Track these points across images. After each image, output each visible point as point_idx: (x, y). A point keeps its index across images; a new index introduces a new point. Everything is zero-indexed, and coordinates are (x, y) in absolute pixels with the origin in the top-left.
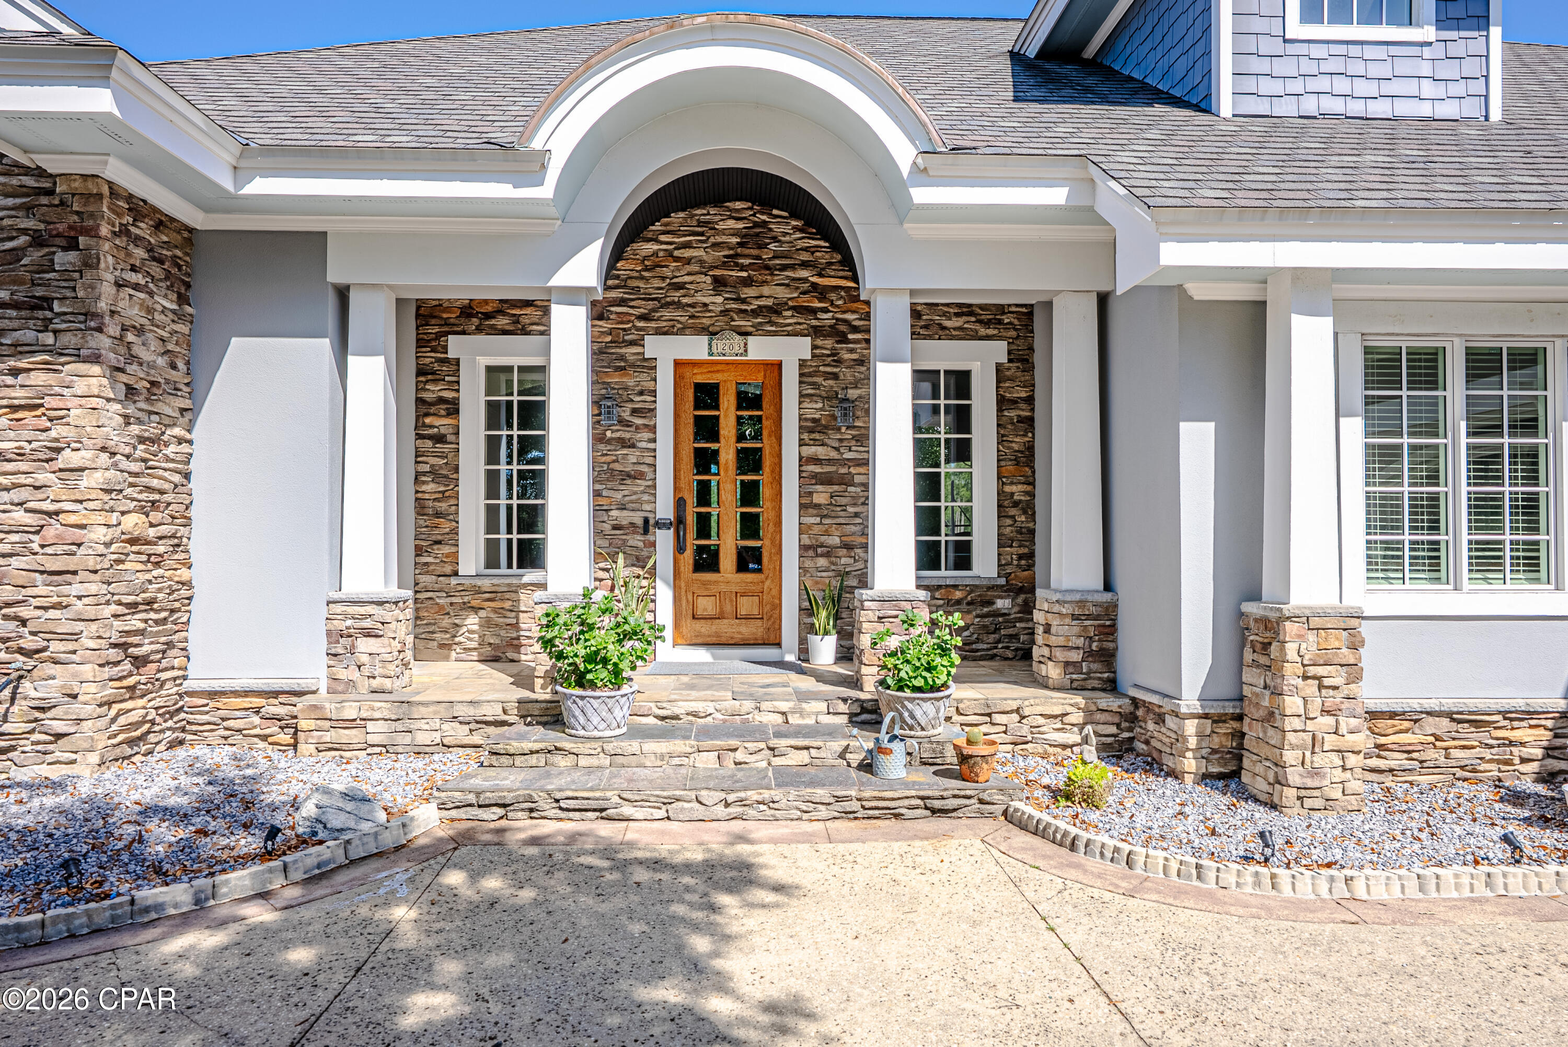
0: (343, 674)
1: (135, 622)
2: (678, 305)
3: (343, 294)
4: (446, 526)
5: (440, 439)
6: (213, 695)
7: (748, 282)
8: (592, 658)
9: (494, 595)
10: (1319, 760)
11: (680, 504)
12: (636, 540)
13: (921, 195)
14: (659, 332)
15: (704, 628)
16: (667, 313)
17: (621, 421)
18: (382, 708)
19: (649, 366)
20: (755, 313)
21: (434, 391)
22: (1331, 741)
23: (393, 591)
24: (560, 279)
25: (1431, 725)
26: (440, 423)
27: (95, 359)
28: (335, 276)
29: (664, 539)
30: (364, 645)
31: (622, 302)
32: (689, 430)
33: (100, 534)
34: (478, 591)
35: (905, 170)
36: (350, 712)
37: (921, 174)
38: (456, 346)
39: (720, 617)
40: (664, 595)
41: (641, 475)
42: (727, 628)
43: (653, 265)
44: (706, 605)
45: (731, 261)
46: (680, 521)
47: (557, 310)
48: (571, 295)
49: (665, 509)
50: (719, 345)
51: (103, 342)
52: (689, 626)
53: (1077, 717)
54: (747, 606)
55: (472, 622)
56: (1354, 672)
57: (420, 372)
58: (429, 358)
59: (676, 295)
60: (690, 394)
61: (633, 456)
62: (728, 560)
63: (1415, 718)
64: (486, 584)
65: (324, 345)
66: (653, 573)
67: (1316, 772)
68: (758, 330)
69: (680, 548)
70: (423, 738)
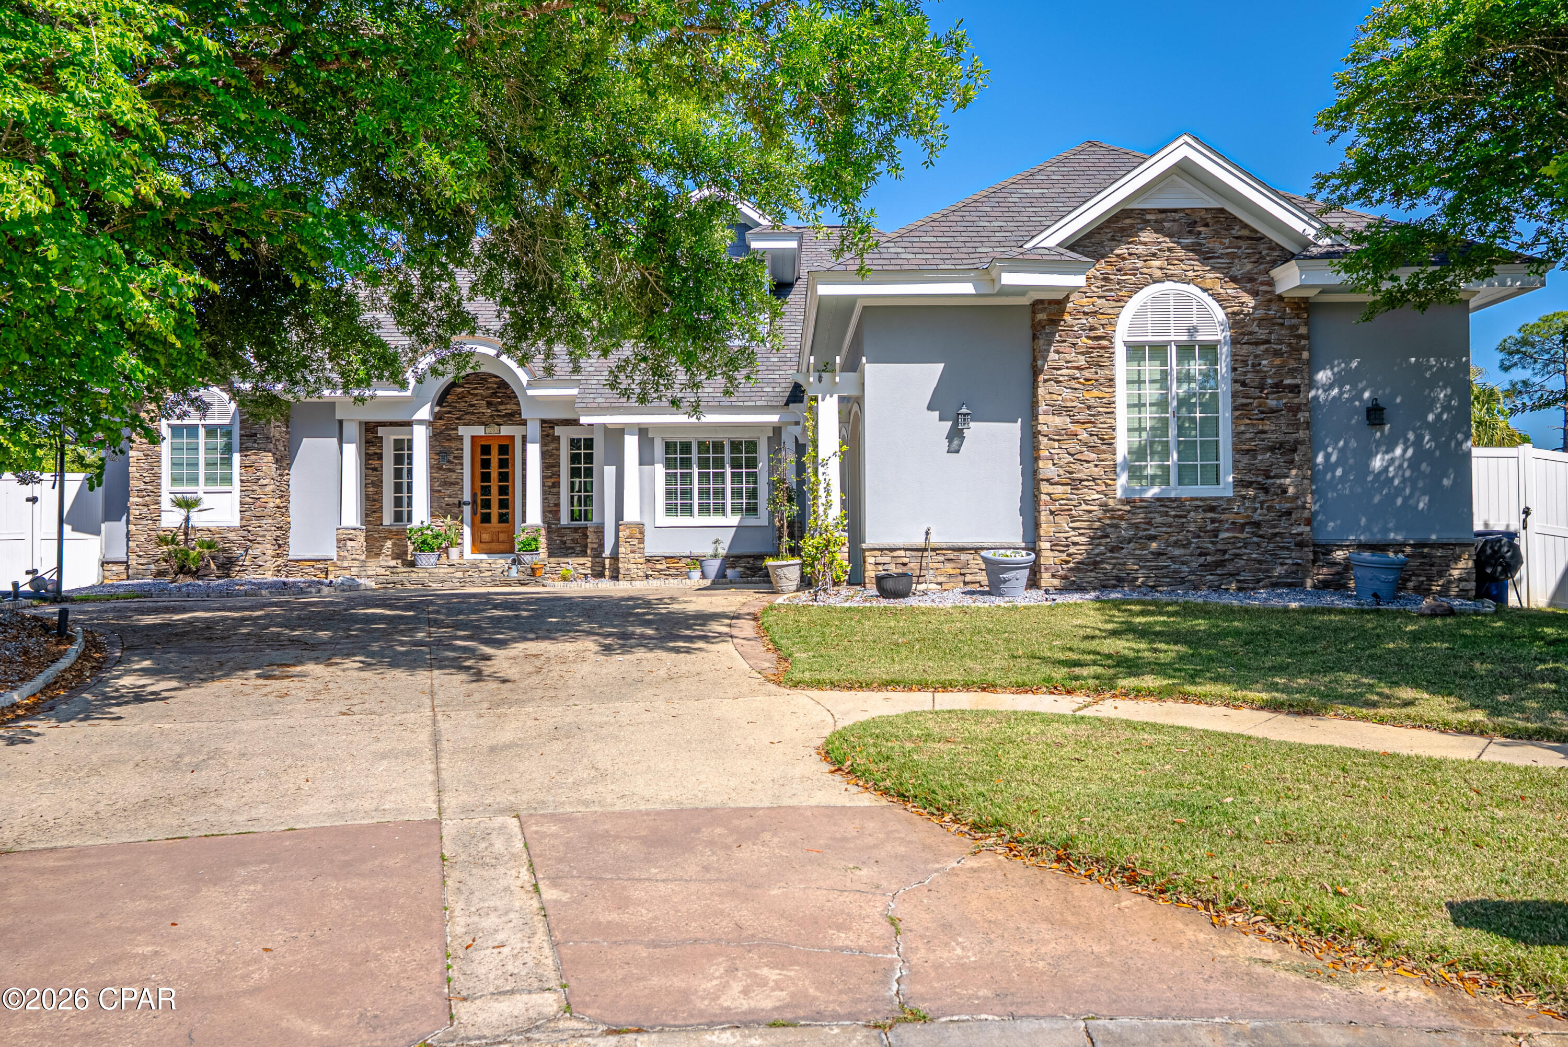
0: (342, 554)
1: (278, 533)
2: (473, 413)
3: (341, 422)
4: (378, 505)
5: (375, 469)
6: (297, 561)
7: (501, 403)
8: (424, 542)
9: (398, 533)
10: (630, 566)
11: (474, 495)
12: (456, 510)
13: (530, 392)
14: (465, 424)
15: (483, 546)
16: (468, 417)
17: (449, 462)
18: (356, 563)
19: (461, 439)
20: (504, 416)
21: (373, 450)
22: (632, 561)
23: (359, 525)
24: (416, 417)
25: (684, 561)
26: (375, 463)
27: (270, 451)
28: (338, 417)
29: (467, 510)
30: (350, 544)
31: (449, 412)
32: (478, 465)
33: (272, 505)
34: (391, 531)
35: (525, 384)
36: (346, 564)
37: (530, 385)
38: (381, 431)
39: (492, 541)
40: (467, 531)
41: (457, 483)
42: (494, 546)
43: (461, 397)
44: (486, 537)
45: (494, 394)
46: (474, 502)
47: (416, 427)
48: (420, 422)
49: (467, 497)
50: (489, 430)
51: (272, 445)
52: (478, 544)
53: (589, 565)
54: (502, 537)
55: (389, 544)
56: (641, 541)
57: (367, 442)
58: (370, 436)
59: (471, 409)
60: (479, 450)
61: (454, 476)
62: (495, 518)
63: (680, 558)
64: (394, 528)
65: (335, 440)
66: (462, 521)
67: (628, 570)
68: (506, 424)
69: (474, 513)
70: (370, 573)
